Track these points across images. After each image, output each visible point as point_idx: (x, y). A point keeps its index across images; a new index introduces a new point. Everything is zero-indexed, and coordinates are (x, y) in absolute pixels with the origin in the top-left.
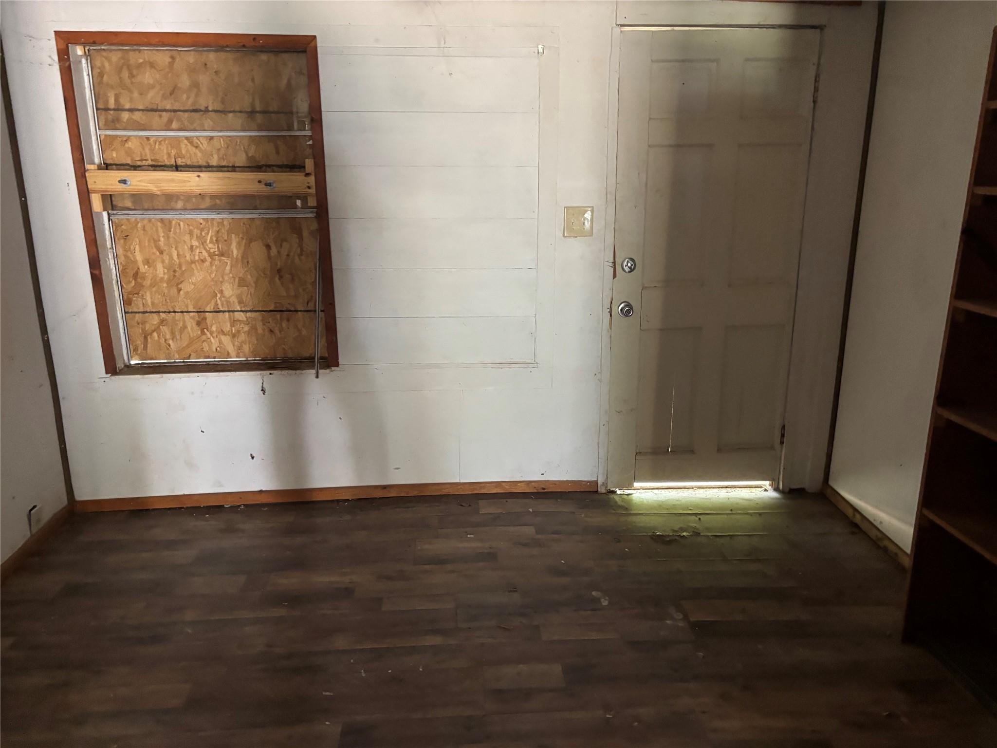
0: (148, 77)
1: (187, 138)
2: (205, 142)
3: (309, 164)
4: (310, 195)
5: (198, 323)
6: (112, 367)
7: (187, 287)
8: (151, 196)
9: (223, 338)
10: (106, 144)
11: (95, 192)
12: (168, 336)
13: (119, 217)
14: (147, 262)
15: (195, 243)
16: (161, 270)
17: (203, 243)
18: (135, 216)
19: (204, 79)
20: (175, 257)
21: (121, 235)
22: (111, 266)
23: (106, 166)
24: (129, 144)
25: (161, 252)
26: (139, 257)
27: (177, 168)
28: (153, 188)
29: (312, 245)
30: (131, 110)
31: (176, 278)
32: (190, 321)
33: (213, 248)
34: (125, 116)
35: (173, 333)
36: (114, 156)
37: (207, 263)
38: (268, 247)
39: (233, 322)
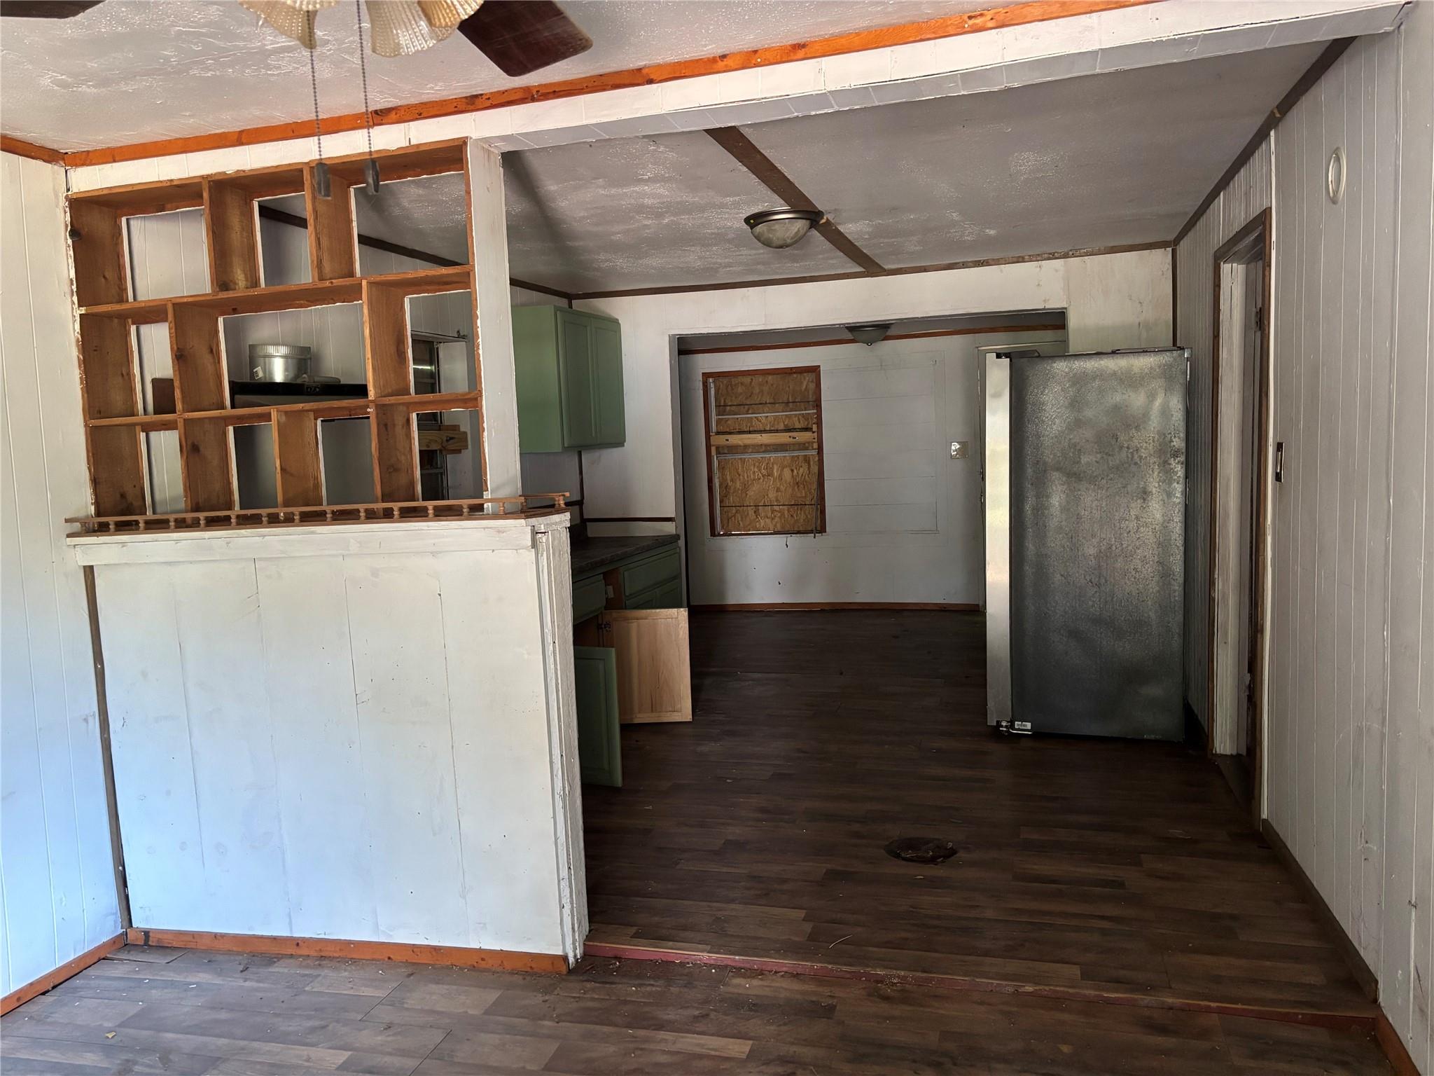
0: (740, 390)
1: (756, 417)
2: (764, 418)
3: (815, 428)
4: (814, 442)
5: (755, 512)
6: (713, 534)
7: (750, 493)
8: (737, 447)
9: (767, 520)
10: (718, 422)
11: (713, 445)
12: (740, 519)
13: (722, 457)
14: (732, 480)
15: (756, 470)
16: (738, 484)
17: (760, 470)
18: (729, 457)
19: (766, 388)
20: (746, 478)
21: (721, 468)
22: (717, 482)
23: (718, 433)
24: (729, 422)
25: (739, 475)
26: (728, 478)
27: (750, 432)
28: (740, 443)
29: (815, 469)
30: (730, 406)
31: (746, 487)
32: (751, 511)
33: (764, 472)
34: (728, 408)
35: (742, 518)
36: (721, 429)
37: (761, 480)
38: (792, 471)
39: (773, 511)
